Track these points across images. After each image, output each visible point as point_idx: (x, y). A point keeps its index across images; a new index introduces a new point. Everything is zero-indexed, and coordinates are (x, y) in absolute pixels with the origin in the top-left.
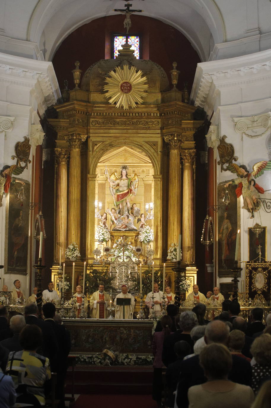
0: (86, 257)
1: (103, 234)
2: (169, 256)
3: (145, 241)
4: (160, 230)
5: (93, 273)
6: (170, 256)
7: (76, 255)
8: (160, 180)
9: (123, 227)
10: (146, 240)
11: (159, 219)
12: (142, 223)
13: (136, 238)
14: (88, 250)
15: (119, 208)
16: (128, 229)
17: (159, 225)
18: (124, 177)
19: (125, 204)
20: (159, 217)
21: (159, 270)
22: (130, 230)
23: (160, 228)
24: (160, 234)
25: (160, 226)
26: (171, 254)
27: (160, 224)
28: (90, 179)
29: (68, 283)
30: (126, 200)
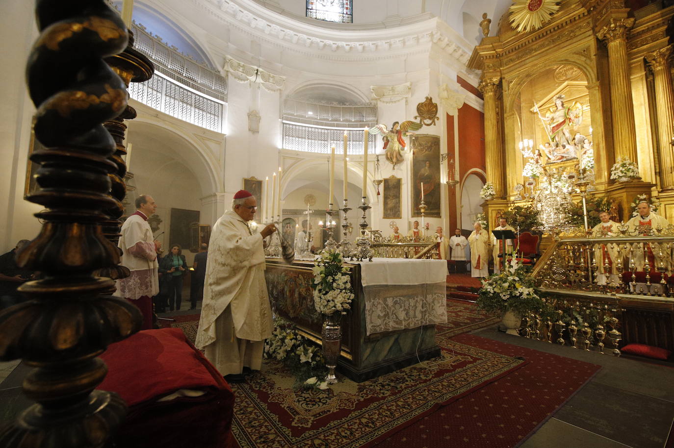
0: (508, 194)
1: (532, 170)
2: (613, 175)
3: (587, 167)
4: (603, 148)
5: (515, 209)
6: (615, 174)
7: (489, 193)
8: (597, 88)
9: (558, 158)
10: (589, 166)
11: (601, 135)
12: (585, 150)
13: (577, 167)
14: (510, 187)
15: (556, 141)
16: (565, 159)
17: (601, 142)
18: (560, 107)
19: (562, 134)
20: (601, 132)
21: (604, 196)
22: (567, 160)
23: (603, 145)
24: (603, 153)
25: (603, 143)
26: (616, 172)
27: (603, 140)
28: (508, 118)
29: (485, 222)
30: (562, 130)
